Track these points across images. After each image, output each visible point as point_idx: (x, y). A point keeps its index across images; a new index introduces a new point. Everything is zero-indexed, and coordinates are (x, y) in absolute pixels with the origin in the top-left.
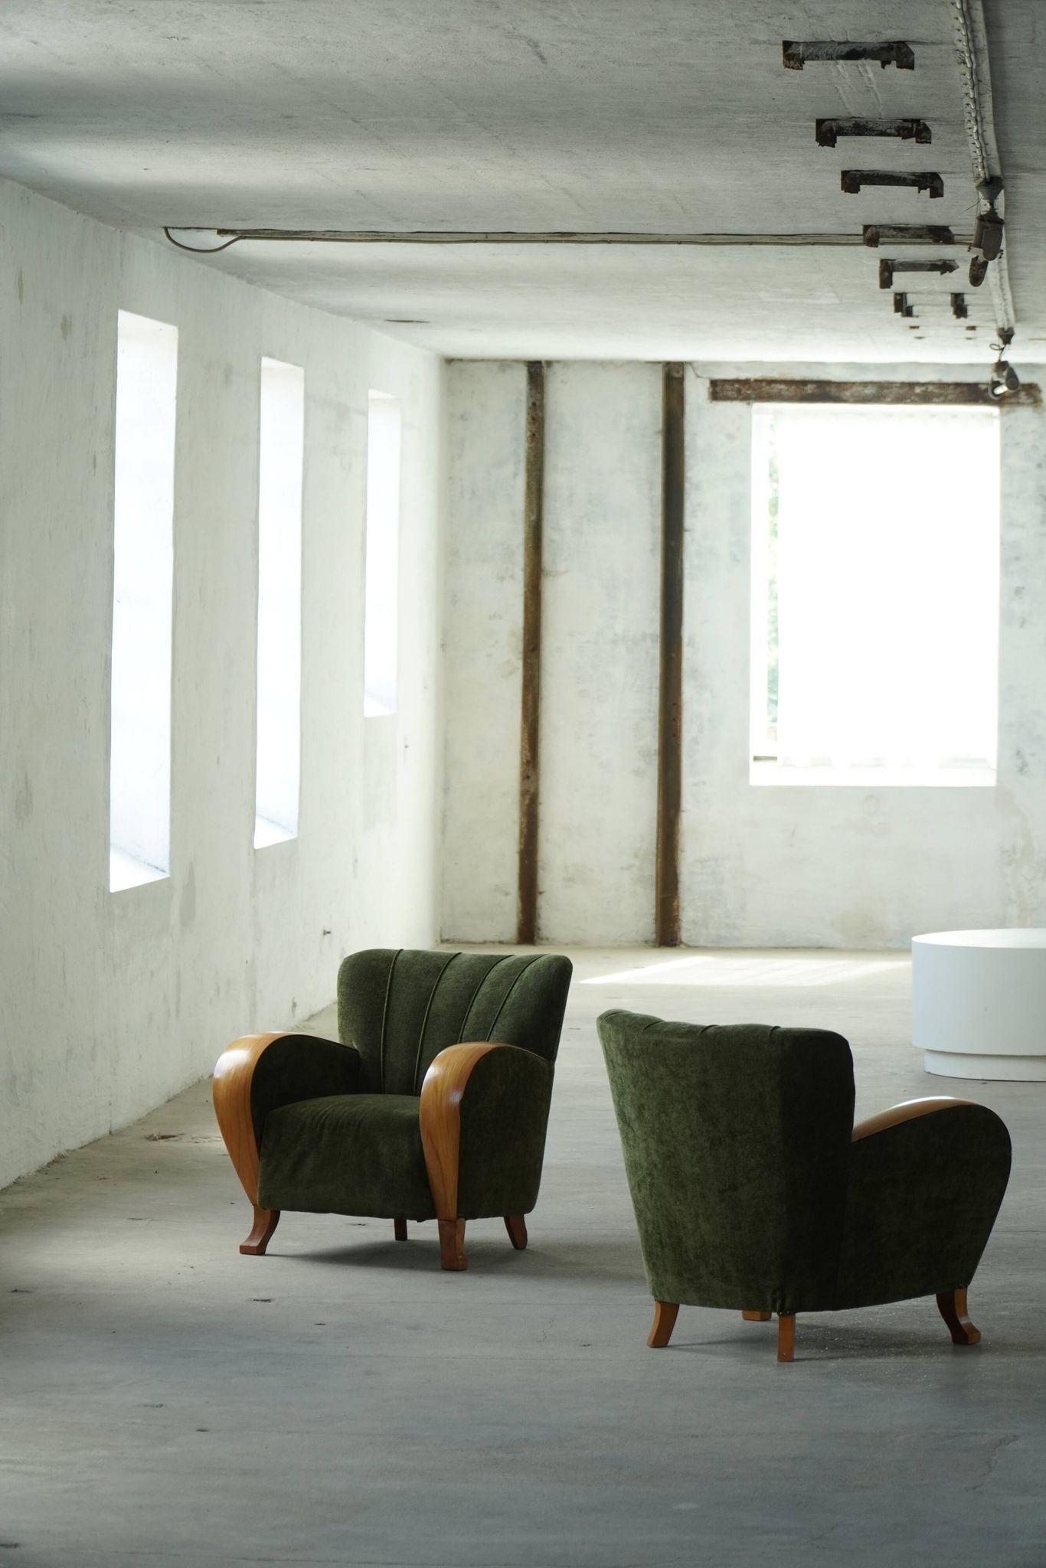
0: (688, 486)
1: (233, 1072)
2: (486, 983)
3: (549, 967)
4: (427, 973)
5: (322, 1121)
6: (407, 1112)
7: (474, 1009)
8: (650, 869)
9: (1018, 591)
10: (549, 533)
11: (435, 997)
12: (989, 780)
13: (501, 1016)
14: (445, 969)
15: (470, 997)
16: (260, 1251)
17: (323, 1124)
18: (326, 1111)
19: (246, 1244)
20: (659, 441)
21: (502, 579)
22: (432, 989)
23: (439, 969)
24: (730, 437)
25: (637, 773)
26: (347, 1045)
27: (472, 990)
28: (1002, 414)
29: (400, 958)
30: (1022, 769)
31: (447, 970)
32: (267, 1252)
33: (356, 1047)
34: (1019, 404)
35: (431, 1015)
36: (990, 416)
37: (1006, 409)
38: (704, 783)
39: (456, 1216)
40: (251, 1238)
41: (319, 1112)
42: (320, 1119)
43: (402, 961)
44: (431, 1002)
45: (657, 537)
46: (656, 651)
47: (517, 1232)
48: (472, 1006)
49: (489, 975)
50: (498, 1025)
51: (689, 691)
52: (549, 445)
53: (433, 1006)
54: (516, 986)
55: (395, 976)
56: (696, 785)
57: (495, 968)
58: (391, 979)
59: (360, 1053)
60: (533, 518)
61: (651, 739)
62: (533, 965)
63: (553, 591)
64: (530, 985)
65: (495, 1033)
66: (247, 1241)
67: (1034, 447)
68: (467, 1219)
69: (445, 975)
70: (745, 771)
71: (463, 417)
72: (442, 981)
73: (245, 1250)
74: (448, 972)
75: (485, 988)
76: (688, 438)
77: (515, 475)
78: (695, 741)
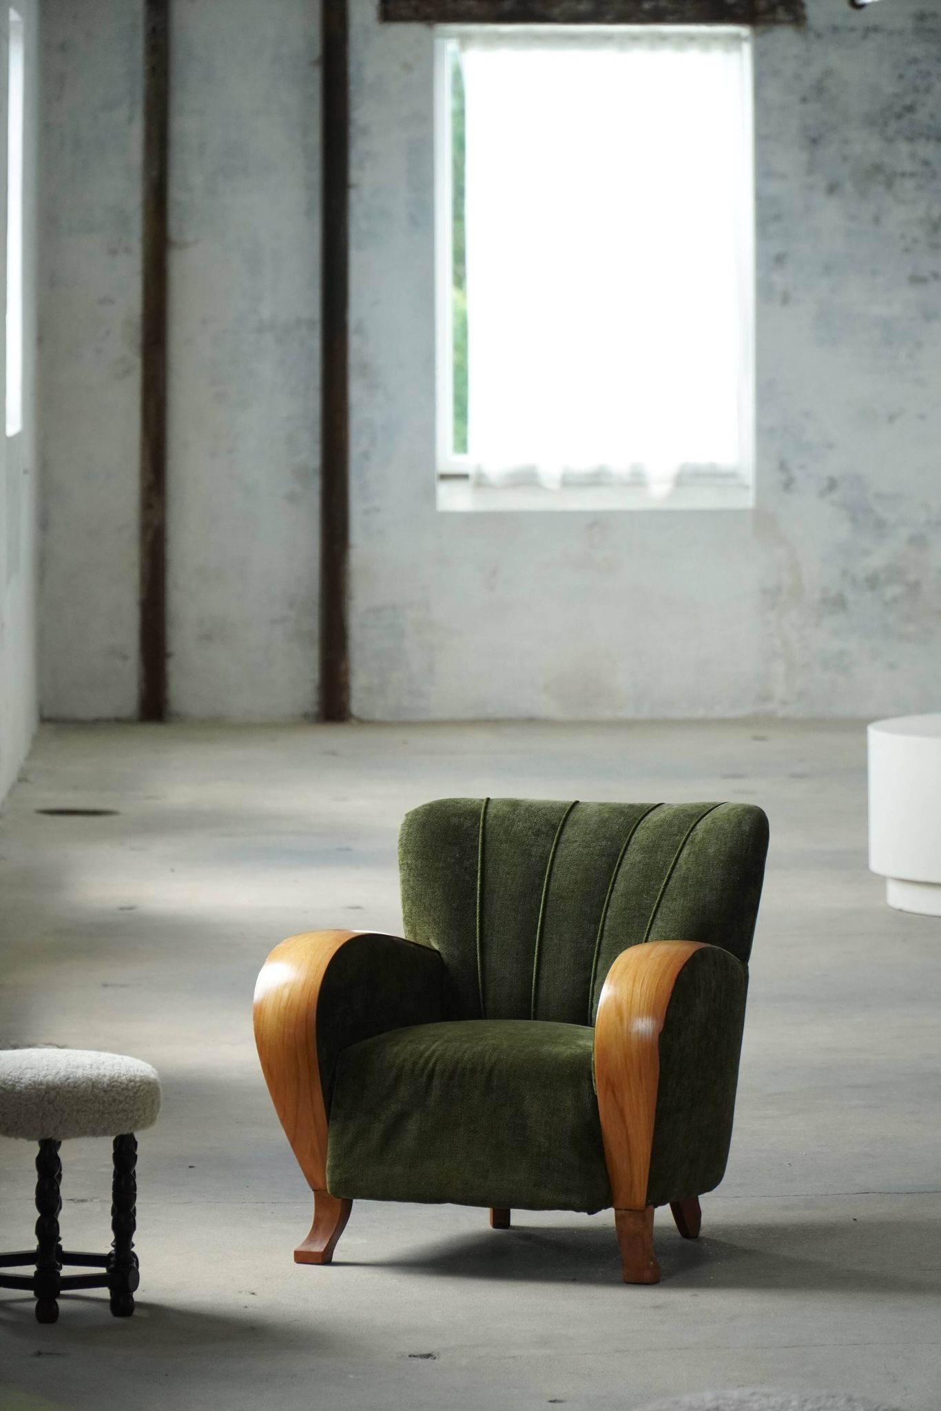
0: (353, 131)
1: (286, 994)
2: (633, 846)
3: (739, 823)
4: (538, 833)
5: (431, 1065)
6: (564, 1051)
7: (620, 886)
8: (312, 623)
9: (780, 259)
10: (176, 195)
11: (555, 869)
12: (747, 500)
13: (667, 897)
14: (563, 826)
15: (611, 867)
16: (325, 1259)
17: (433, 1070)
18: (434, 1052)
19: (304, 1249)
20: (317, 74)
21: (113, 253)
22: (547, 858)
23: (554, 827)
24: (407, 67)
25: (292, 498)
26: (420, 943)
27: (613, 857)
28: (756, 35)
29: (491, 811)
30: (788, 485)
31: (567, 828)
32: (334, 1259)
33: (436, 946)
34: (776, 22)
35: (551, 897)
36: (737, 38)
37: (761, 28)
38: (377, 510)
39: (644, 1203)
40: (312, 1237)
41: (424, 1051)
42: (427, 1062)
43: (496, 816)
44: (549, 876)
45: (315, 197)
46: (315, 343)
47: (688, 1217)
48: (614, 883)
49: (636, 835)
50: (662, 910)
51: (356, 391)
52: (176, 81)
53: (552, 884)
54: (685, 852)
55: (488, 839)
56: (367, 512)
57: (642, 824)
58: (483, 844)
59: (444, 956)
60: (154, 173)
61: (311, 456)
62: (708, 819)
63: (180, 265)
64: (711, 851)
65: (658, 922)
66: (303, 1244)
67: (798, 77)
68: (656, 1207)
69: (564, 837)
70: (430, 495)
71: (63, 48)
72: (561, 846)
73: (302, 1257)
74: (569, 833)
75: (633, 857)
76: (352, 69)
77: (130, 120)
78: (366, 456)
